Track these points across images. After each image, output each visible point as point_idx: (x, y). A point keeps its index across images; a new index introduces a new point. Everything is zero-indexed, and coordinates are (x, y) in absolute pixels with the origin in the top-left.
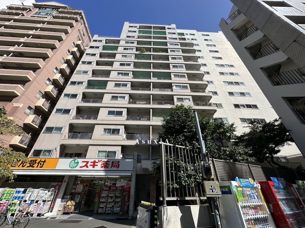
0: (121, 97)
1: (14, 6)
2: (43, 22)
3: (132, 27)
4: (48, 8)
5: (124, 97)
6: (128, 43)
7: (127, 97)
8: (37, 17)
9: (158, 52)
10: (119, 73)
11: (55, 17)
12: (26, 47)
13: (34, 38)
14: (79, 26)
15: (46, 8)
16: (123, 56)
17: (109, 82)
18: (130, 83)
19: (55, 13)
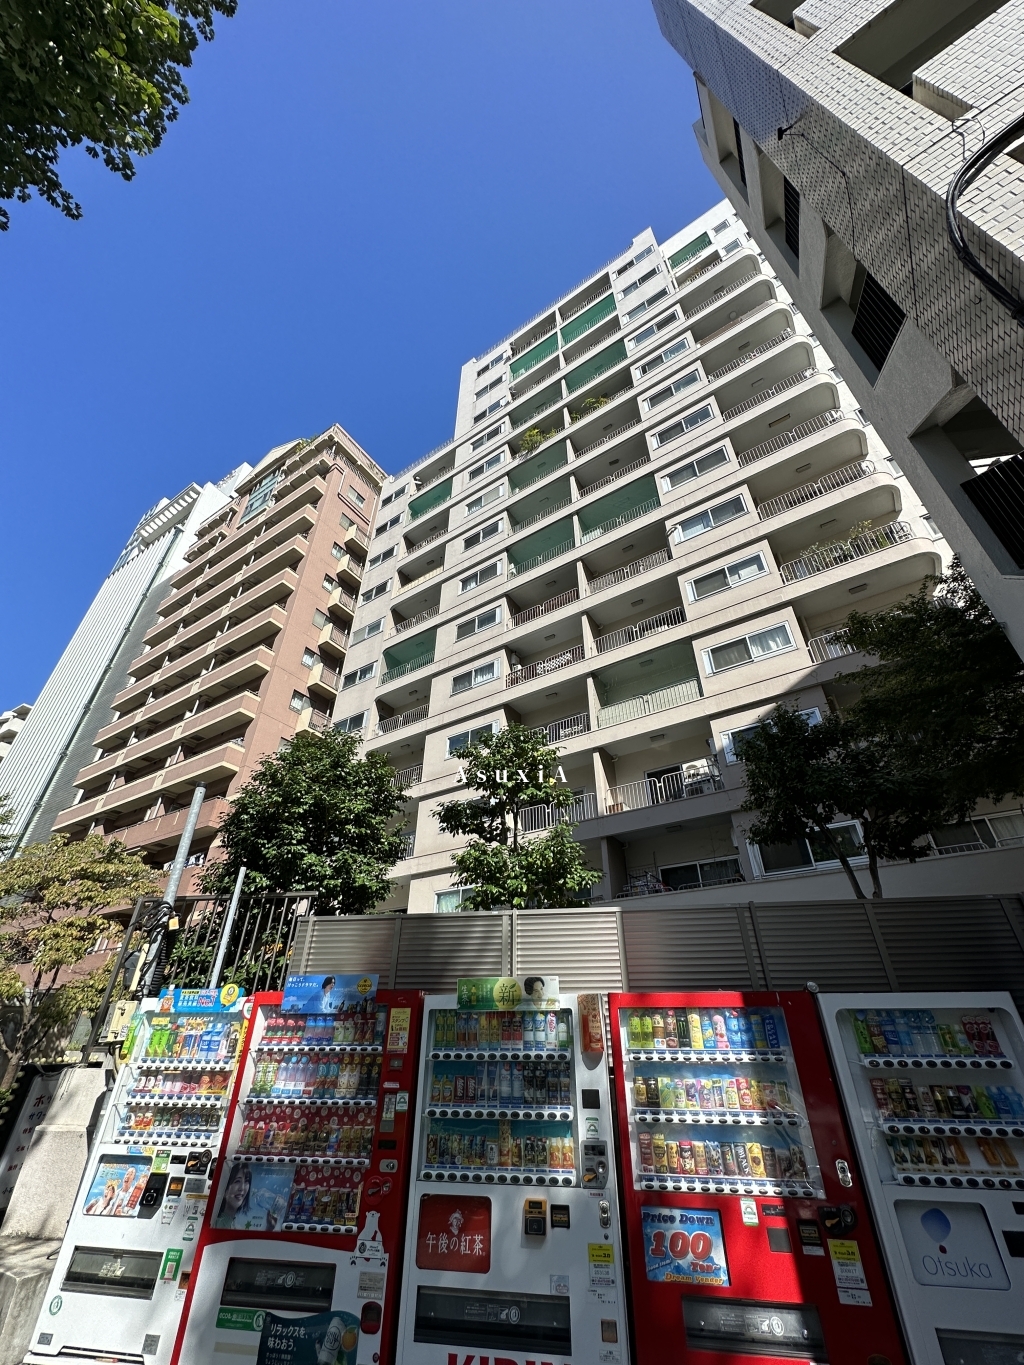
0: (482, 671)
1: (206, 524)
2: (256, 531)
3: (486, 368)
4: (265, 478)
5: (490, 668)
6: (482, 444)
7: (501, 662)
8: (246, 523)
9: (595, 409)
10: (465, 582)
11: (279, 497)
12: (236, 624)
13: (248, 589)
14: (339, 483)
15: (260, 482)
16: (470, 506)
17: (439, 631)
18: (504, 601)
19: (279, 482)
